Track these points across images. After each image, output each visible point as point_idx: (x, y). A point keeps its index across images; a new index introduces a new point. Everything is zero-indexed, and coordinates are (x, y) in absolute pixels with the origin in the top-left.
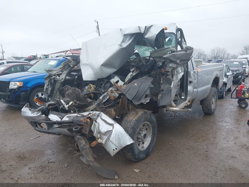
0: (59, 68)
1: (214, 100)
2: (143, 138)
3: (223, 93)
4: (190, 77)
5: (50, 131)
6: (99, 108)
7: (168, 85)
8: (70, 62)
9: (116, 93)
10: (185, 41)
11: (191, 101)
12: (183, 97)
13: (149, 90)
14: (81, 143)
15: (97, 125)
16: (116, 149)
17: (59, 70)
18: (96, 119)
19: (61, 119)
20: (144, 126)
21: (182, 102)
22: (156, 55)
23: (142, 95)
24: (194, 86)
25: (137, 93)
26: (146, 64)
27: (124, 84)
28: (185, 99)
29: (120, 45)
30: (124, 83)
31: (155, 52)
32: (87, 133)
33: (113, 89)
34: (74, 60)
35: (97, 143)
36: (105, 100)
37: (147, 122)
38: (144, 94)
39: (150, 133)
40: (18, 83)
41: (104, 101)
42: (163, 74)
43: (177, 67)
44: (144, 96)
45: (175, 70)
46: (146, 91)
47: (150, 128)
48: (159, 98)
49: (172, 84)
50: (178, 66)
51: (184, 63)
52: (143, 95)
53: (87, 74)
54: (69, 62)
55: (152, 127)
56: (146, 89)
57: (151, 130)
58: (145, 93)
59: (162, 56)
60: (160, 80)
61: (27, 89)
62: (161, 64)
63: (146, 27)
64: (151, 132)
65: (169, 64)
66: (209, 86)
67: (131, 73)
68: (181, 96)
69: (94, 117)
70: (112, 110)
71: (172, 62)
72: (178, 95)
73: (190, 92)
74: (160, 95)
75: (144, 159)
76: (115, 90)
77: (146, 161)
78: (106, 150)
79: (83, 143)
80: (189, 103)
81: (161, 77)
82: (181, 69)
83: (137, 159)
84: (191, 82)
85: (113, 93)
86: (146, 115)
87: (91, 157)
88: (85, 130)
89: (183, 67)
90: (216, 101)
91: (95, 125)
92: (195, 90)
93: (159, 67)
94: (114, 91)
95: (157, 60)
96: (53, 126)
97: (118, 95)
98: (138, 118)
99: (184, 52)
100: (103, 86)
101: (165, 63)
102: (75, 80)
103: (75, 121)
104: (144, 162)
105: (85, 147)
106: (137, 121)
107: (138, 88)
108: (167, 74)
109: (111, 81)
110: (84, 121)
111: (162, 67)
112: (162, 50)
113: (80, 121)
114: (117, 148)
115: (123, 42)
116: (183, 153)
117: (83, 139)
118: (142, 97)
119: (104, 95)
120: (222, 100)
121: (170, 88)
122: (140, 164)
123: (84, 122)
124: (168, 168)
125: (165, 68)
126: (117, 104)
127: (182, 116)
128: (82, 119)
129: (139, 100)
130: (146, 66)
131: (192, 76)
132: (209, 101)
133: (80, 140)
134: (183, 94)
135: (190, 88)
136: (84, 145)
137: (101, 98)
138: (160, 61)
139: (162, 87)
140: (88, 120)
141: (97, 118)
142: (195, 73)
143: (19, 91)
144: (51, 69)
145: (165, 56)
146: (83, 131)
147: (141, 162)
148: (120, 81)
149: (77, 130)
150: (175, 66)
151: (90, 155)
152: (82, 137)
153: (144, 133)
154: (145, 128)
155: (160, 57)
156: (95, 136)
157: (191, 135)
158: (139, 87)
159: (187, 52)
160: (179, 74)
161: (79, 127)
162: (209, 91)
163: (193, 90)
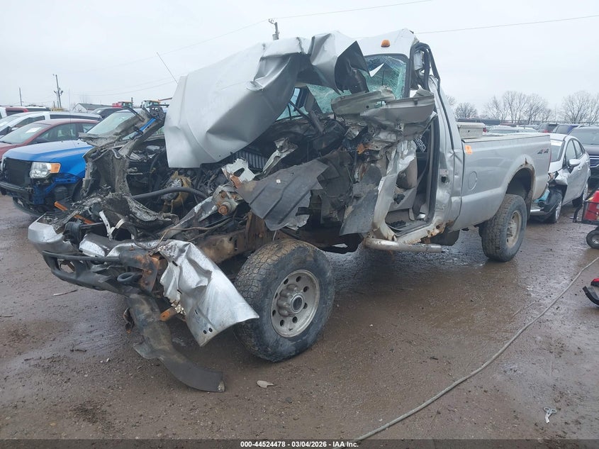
0: (114, 135)
1: (514, 226)
2: (291, 308)
3: (555, 210)
4: (444, 167)
5: (81, 279)
6: (189, 233)
7: (372, 185)
8: (140, 120)
9: (233, 200)
10: (436, 75)
11: (444, 226)
12: (423, 216)
13: (309, 196)
14: (141, 310)
15: (176, 271)
16: (211, 330)
17: (113, 138)
18: (177, 258)
19: (106, 252)
20: (298, 279)
21: (415, 228)
22: (344, 109)
23: (289, 209)
24: (452, 188)
25: (278, 202)
26: (324, 130)
27: (254, 179)
28: (428, 221)
29: (252, 82)
30: (255, 175)
31: (343, 101)
32: (150, 288)
33: (226, 189)
34: (150, 117)
35: (173, 313)
36: (207, 215)
37: (306, 272)
38: (294, 206)
39: (315, 298)
40: (49, 166)
41: (204, 216)
42: (362, 158)
43: (399, 141)
44: (296, 210)
45: (392, 150)
46: (301, 200)
47: (314, 287)
48: (346, 216)
49: (381, 183)
50: (399, 138)
51: (416, 133)
52: (292, 209)
53: (178, 152)
54: (137, 120)
55: (320, 285)
56: (303, 193)
57: (318, 293)
58: (298, 202)
59: (358, 112)
60: (352, 172)
61: (69, 181)
62: (358, 133)
63: (313, 38)
64: (318, 296)
65: (379, 134)
66: (500, 190)
67: (277, 153)
68: (417, 213)
69: (172, 254)
70: (224, 239)
71: (383, 128)
72: (411, 210)
73: (441, 203)
74: (350, 209)
75: (290, 358)
76: (231, 192)
77: (294, 363)
78: (189, 331)
79: (144, 310)
80: (437, 231)
81: (355, 164)
82: (409, 146)
83: (270, 355)
84: (444, 179)
85: (226, 199)
86: (303, 256)
87: (165, 341)
88: (146, 282)
89: (412, 142)
90: (522, 229)
91: (171, 273)
92: (454, 199)
93: (353, 140)
94: (228, 194)
95: (348, 122)
96: (89, 268)
97: (237, 204)
98: (280, 260)
99: (410, 105)
100: (212, 181)
101: (369, 131)
102: (152, 165)
103: (125, 261)
104: (289, 365)
105: (151, 320)
106: (275, 265)
107: (281, 192)
108: (375, 157)
109: (223, 169)
110: (143, 261)
111: (357, 140)
112: (360, 97)
113: (136, 261)
114: (212, 328)
115: (260, 74)
116: (392, 350)
117: (144, 302)
118: (290, 212)
119: (204, 202)
120: (549, 227)
121: (376, 194)
122: (279, 369)
123: (144, 264)
124: (340, 383)
125: (367, 144)
126: (242, 224)
127: (428, 261)
128: (139, 256)
129: (282, 220)
130: (323, 135)
131: (448, 164)
132: (500, 227)
133: (137, 305)
134: (424, 208)
135: (441, 194)
136: (148, 316)
137: (196, 209)
138: (356, 125)
139: (356, 189)
140: (156, 259)
141: (179, 256)
142: (456, 158)
143: (50, 183)
144: (94, 135)
145: (365, 114)
146: (142, 285)
147: (283, 364)
148: (247, 169)
149: (124, 282)
150: (393, 138)
151: (162, 337)
152: (144, 297)
153: (296, 296)
154: (302, 284)
155: (356, 116)
156: (169, 297)
157: (431, 309)
158: (286, 188)
159: (418, 105)
160: (402, 158)
161: (133, 274)
162: (498, 203)
163: (450, 200)
